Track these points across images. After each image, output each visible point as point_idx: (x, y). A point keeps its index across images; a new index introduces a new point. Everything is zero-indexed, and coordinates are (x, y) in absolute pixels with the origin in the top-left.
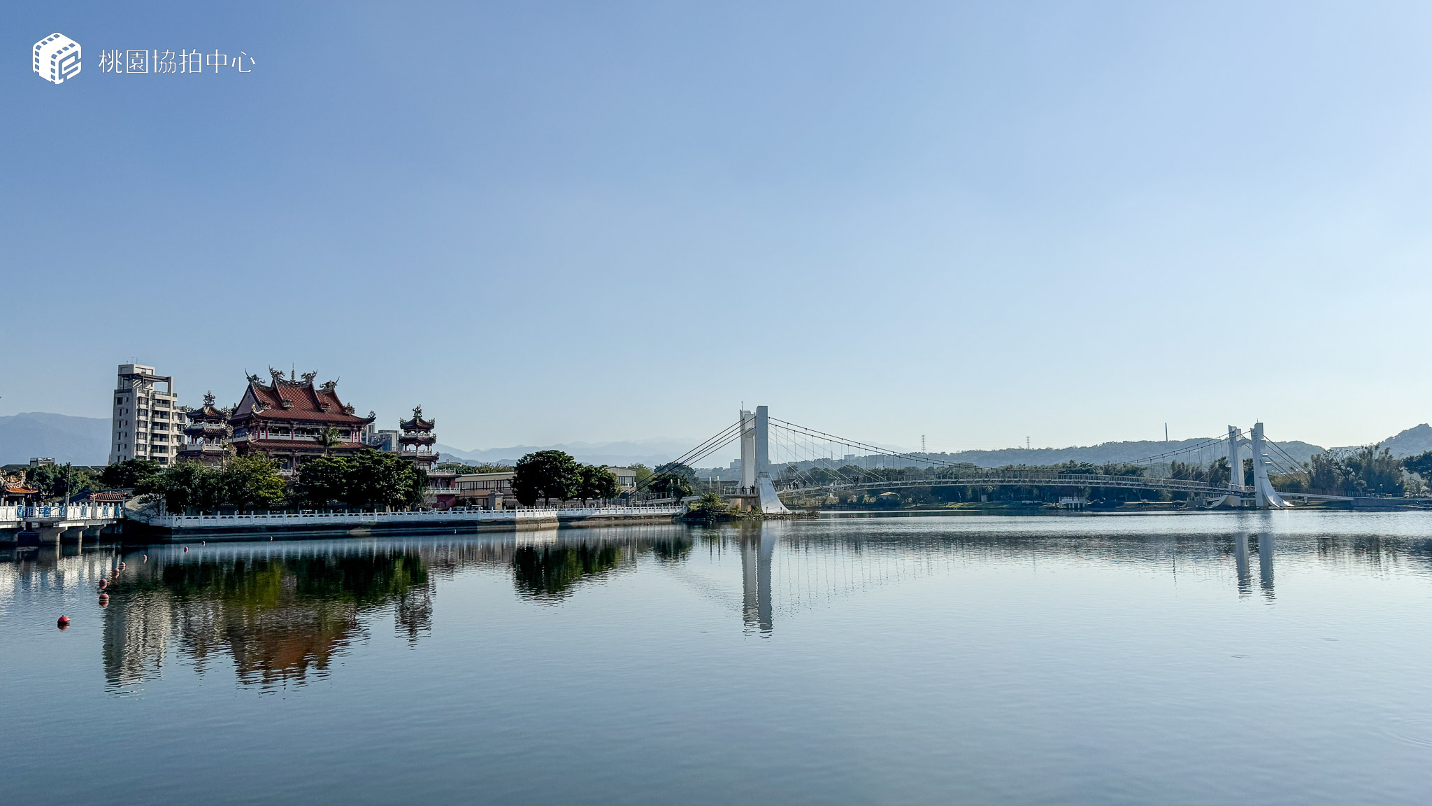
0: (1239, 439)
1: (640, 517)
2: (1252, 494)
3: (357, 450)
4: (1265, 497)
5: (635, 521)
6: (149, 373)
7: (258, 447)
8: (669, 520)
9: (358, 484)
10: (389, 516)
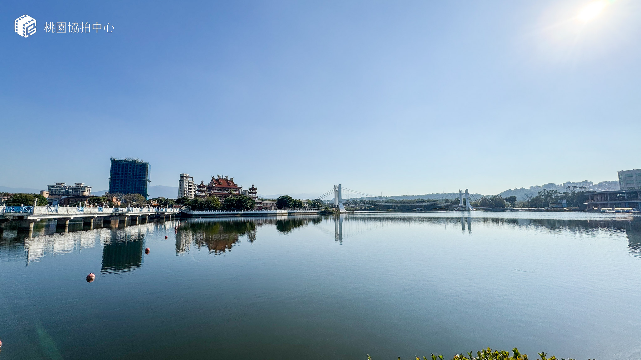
0: (462, 193)
1: (308, 213)
2: (465, 207)
3: (238, 195)
4: (469, 208)
5: (307, 214)
6: (187, 176)
7: (214, 194)
8: (316, 213)
9: (239, 204)
10: (246, 212)
